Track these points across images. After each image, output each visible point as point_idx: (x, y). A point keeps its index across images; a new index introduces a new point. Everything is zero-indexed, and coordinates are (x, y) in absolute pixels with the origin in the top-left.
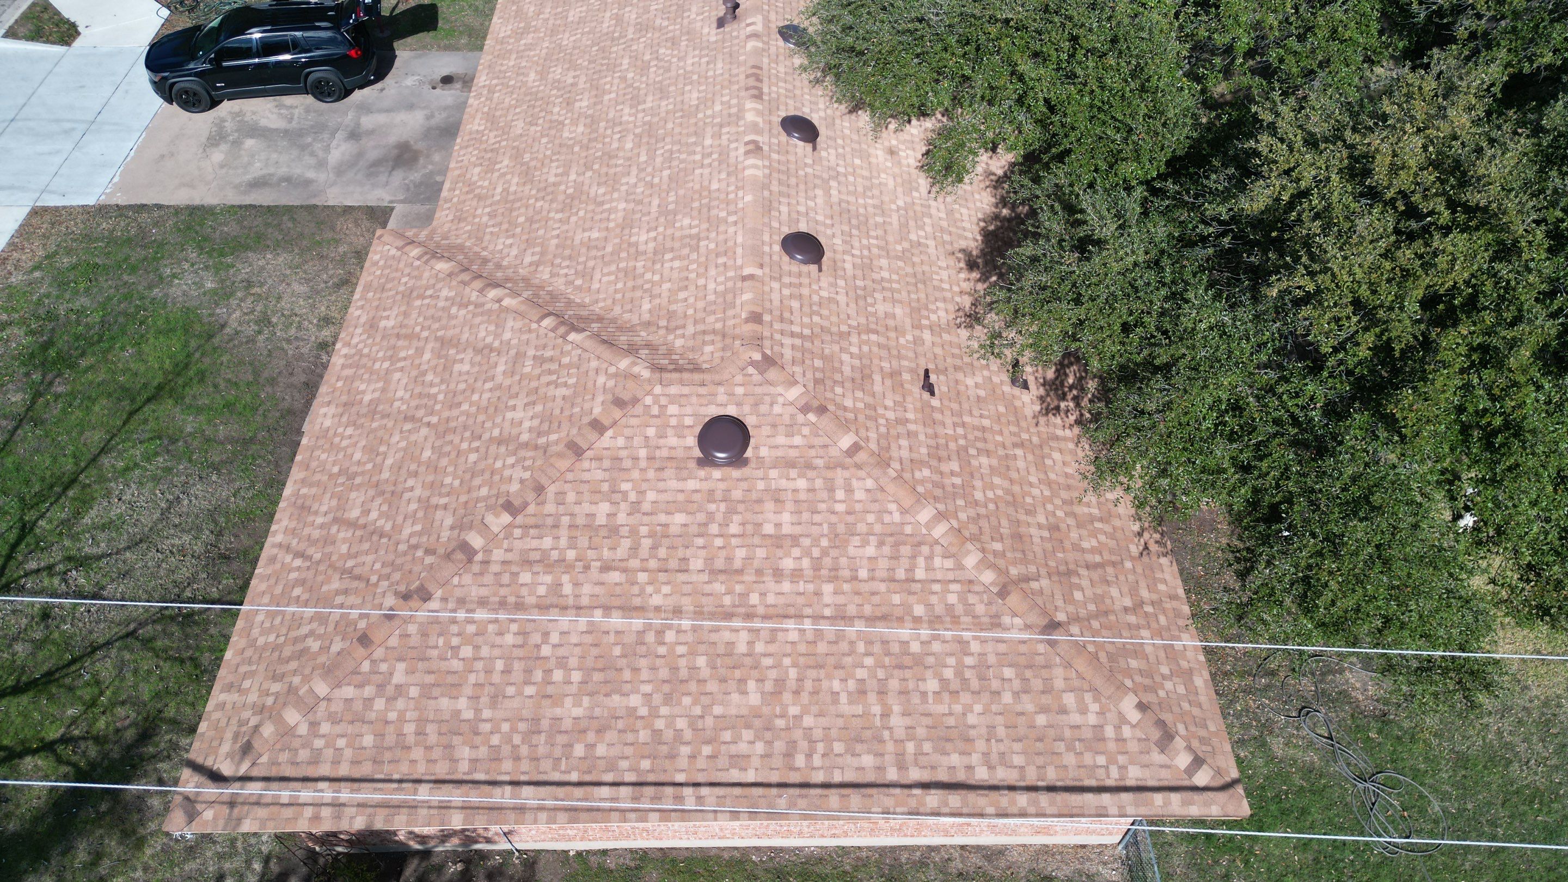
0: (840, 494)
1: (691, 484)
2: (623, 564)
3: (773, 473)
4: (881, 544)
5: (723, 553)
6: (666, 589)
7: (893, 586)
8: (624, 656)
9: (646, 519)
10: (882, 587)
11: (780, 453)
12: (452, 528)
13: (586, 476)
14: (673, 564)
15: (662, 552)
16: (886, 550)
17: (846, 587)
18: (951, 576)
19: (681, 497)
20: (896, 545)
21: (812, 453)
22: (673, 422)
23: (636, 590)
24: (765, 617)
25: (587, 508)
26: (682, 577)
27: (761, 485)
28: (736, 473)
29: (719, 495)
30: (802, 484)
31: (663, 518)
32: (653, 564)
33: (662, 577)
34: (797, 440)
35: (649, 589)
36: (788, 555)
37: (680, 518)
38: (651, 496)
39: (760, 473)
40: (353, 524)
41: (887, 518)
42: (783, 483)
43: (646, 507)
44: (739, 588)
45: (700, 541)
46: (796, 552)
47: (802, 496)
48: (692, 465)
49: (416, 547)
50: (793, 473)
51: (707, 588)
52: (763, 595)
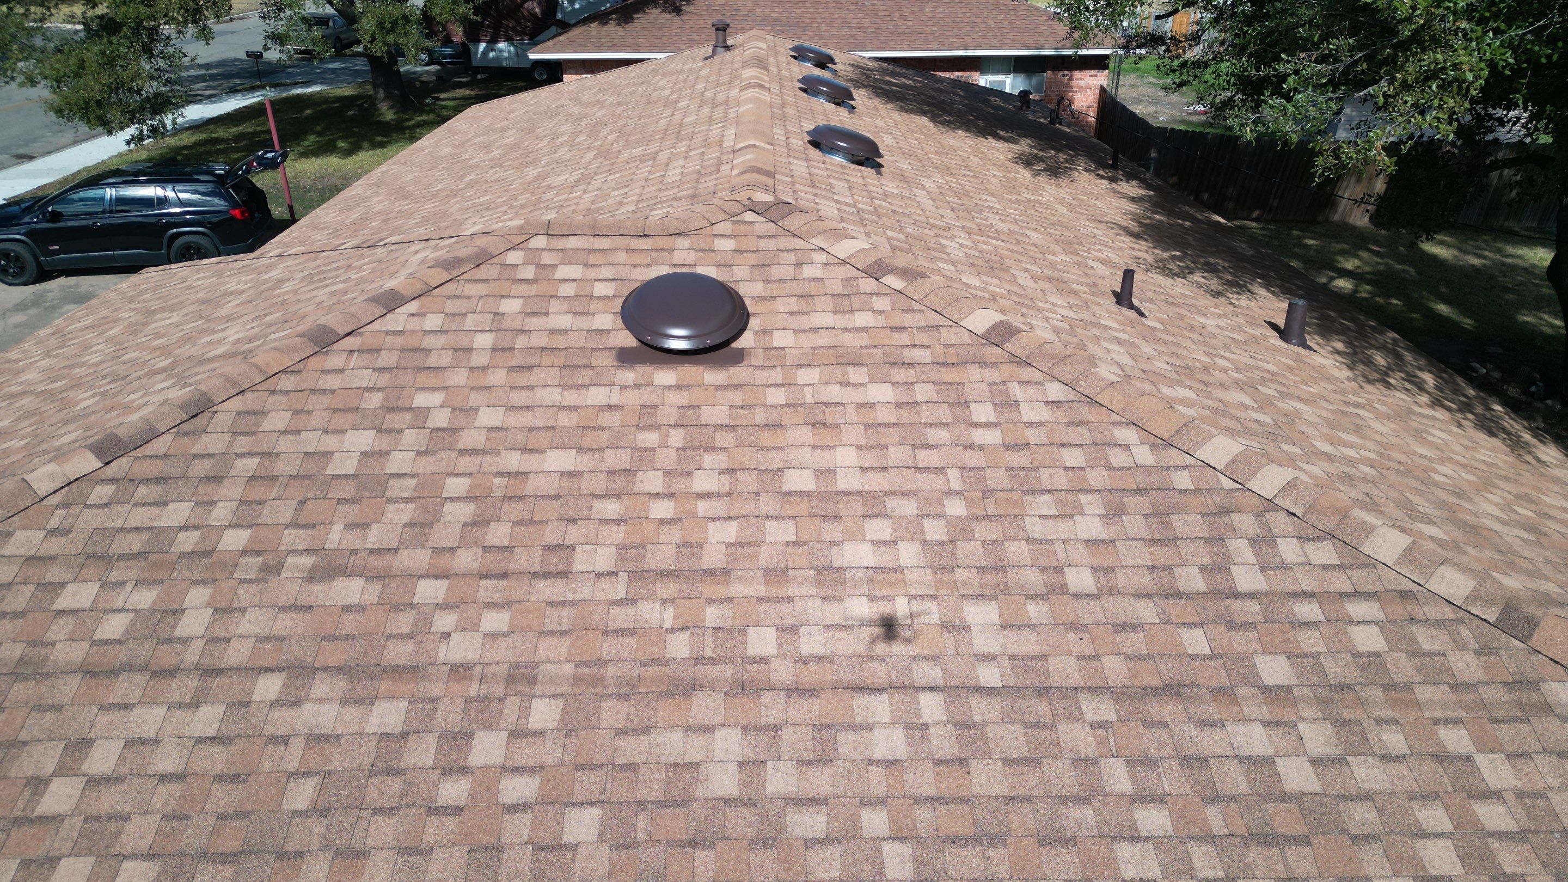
0: (983, 412)
1: (597, 396)
2: (379, 562)
3: (804, 376)
4: (1113, 514)
5: (675, 534)
6: (495, 621)
7: (1175, 609)
9: (466, 463)
10: (1146, 612)
11: (822, 339)
14: (526, 560)
15: (499, 534)
16: (1135, 524)
17: (1035, 611)
18: (1340, 582)
19: (567, 420)
20: (1158, 514)
21: (904, 338)
22: (567, 290)
23: (403, 622)
24: (794, 691)
25: (311, 441)
26: (546, 590)
27: (777, 397)
28: (711, 376)
29: (668, 415)
30: (881, 393)
31: (513, 461)
32: (466, 559)
33: (489, 589)
34: (862, 319)
35: (445, 621)
36: (856, 536)
37: (560, 460)
38: (488, 417)
39: (776, 376)
41: (1118, 458)
42: (834, 393)
43: (472, 438)
44: (713, 616)
45: (611, 508)
46: (879, 529)
47: (885, 415)
48: (607, 360)
50: (856, 375)
51: (621, 617)
52: (788, 630)
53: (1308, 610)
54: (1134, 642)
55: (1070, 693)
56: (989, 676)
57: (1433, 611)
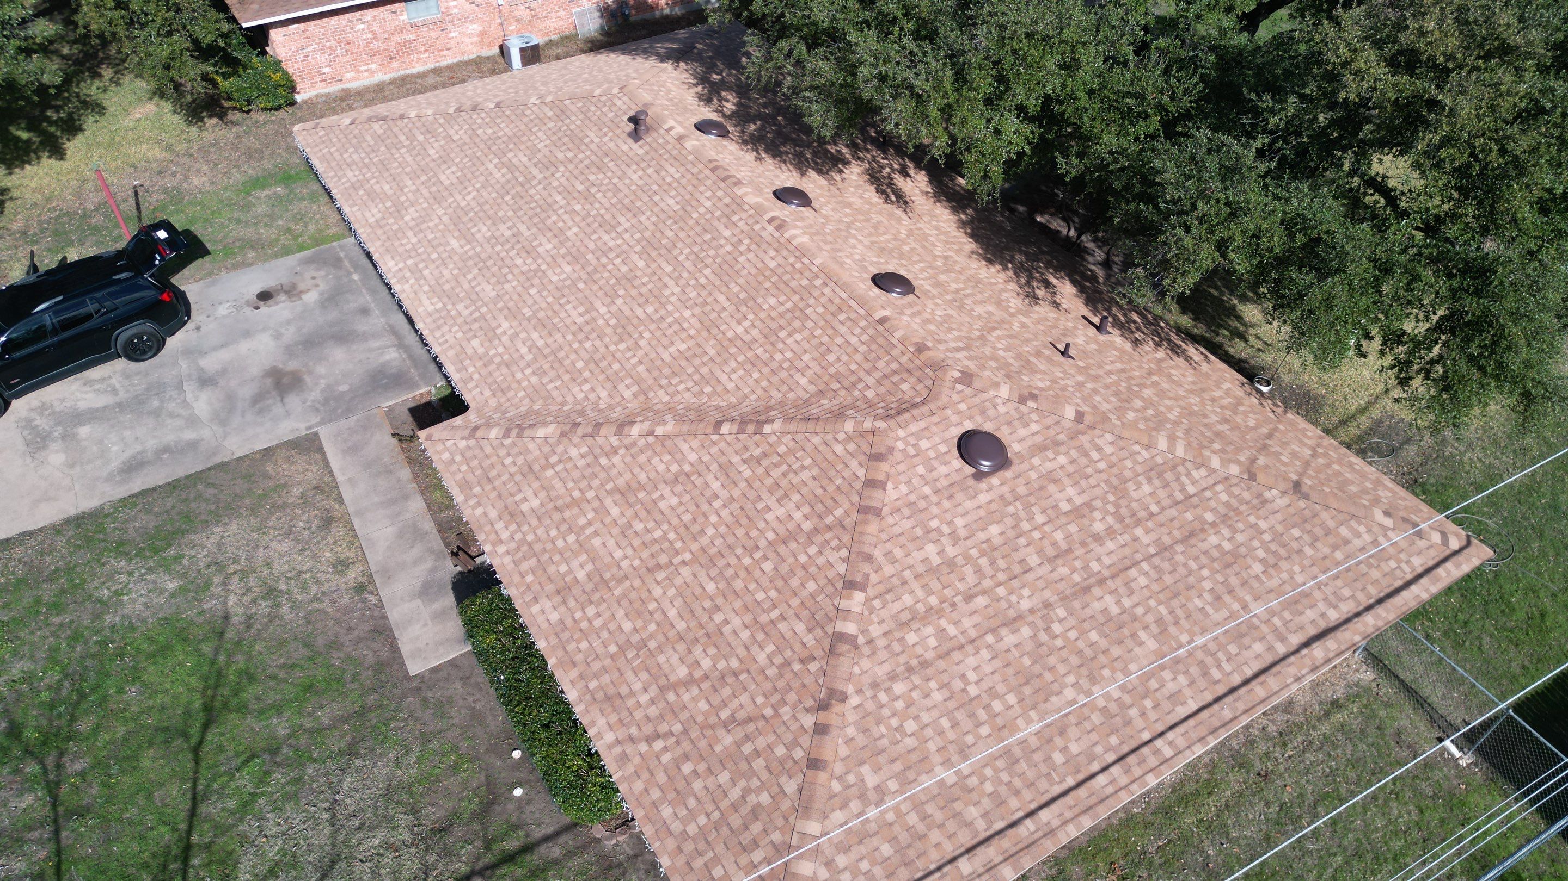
0: (1095, 455)
1: (983, 498)
2: (979, 588)
3: (1036, 461)
4: (1149, 480)
5: (1046, 542)
6: (1026, 592)
7: (1180, 507)
8: (1035, 662)
9: (969, 543)
10: (1173, 512)
11: (1029, 442)
12: (810, 630)
13: (897, 530)
14: (1017, 569)
15: (1002, 564)
16: (1157, 482)
17: (1150, 524)
18: (1211, 481)
19: (982, 513)
20: (1160, 475)
21: (1052, 432)
22: (932, 454)
23: (1004, 604)
24: (1113, 577)
25: (918, 556)
26: (1030, 577)
27: (1033, 475)
28: (1008, 474)
29: (1009, 497)
30: (1062, 460)
31: (982, 536)
32: (1001, 576)
33: (1015, 583)
34: (1035, 427)
35: (1014, 598)
36: (1093, 520)
37: (994, 530)
38: (959, 522)
39: (1025, 466)
40: (688, 683)
41: (1140, 459)
42: (1049, 466)
43: (962, 533)
44: (1078, 564)
45: (1022, 541)
46: (1097, 515)
47: (1071, 469)
48: (971, 482)
49: (787, 663)
50: (1050, 454)
51: (1055, 576)
52: (1099, 560)
53: (1208, 494)
54: (1176, 523)
55: (1171, 546)
56: (1152, 550)
57: (1234, 481)
